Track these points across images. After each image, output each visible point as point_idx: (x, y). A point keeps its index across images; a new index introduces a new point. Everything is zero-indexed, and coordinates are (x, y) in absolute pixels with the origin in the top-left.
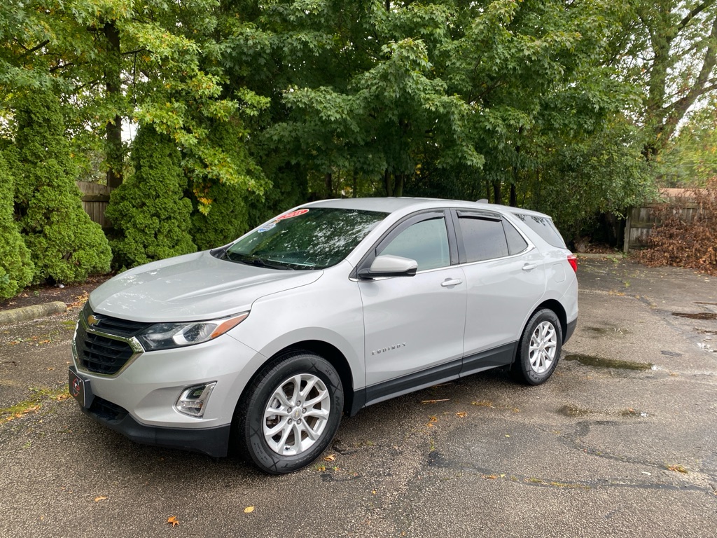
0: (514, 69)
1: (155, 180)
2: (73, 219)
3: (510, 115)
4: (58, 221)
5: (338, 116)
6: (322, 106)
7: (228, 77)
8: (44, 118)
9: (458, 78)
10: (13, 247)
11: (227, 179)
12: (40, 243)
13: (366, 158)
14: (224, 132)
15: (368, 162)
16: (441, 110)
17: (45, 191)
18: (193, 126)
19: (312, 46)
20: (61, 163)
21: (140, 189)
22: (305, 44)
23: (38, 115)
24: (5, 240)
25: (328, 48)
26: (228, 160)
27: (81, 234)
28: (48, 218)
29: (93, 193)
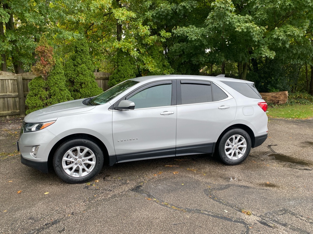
0: (290, 5)
1: (123, 71)
2: (90, 86)
3: (288, 29)
4: (85, 87)
5: (196, 38)
6: (189, 34)
7: (156, 26)
8: (81, 49)
9: (259, 13)
10: (64, 97)
11: (150, 70)
12: (78, 95)
13: (215, 56)
14: (153, 49)
15: (215, 58)
16: (245, 30)
17: (80, 76)
18: (140, 48)
19: (187, 7)
20: (87, 66)
21: (118, 75)
22: (184, 6)
23: (79, 48)
24: (61, 94)
25: (195, 7)
26: (153, 61)
27: (93, 92)
28: (81, 86)
29: (106, 76)
